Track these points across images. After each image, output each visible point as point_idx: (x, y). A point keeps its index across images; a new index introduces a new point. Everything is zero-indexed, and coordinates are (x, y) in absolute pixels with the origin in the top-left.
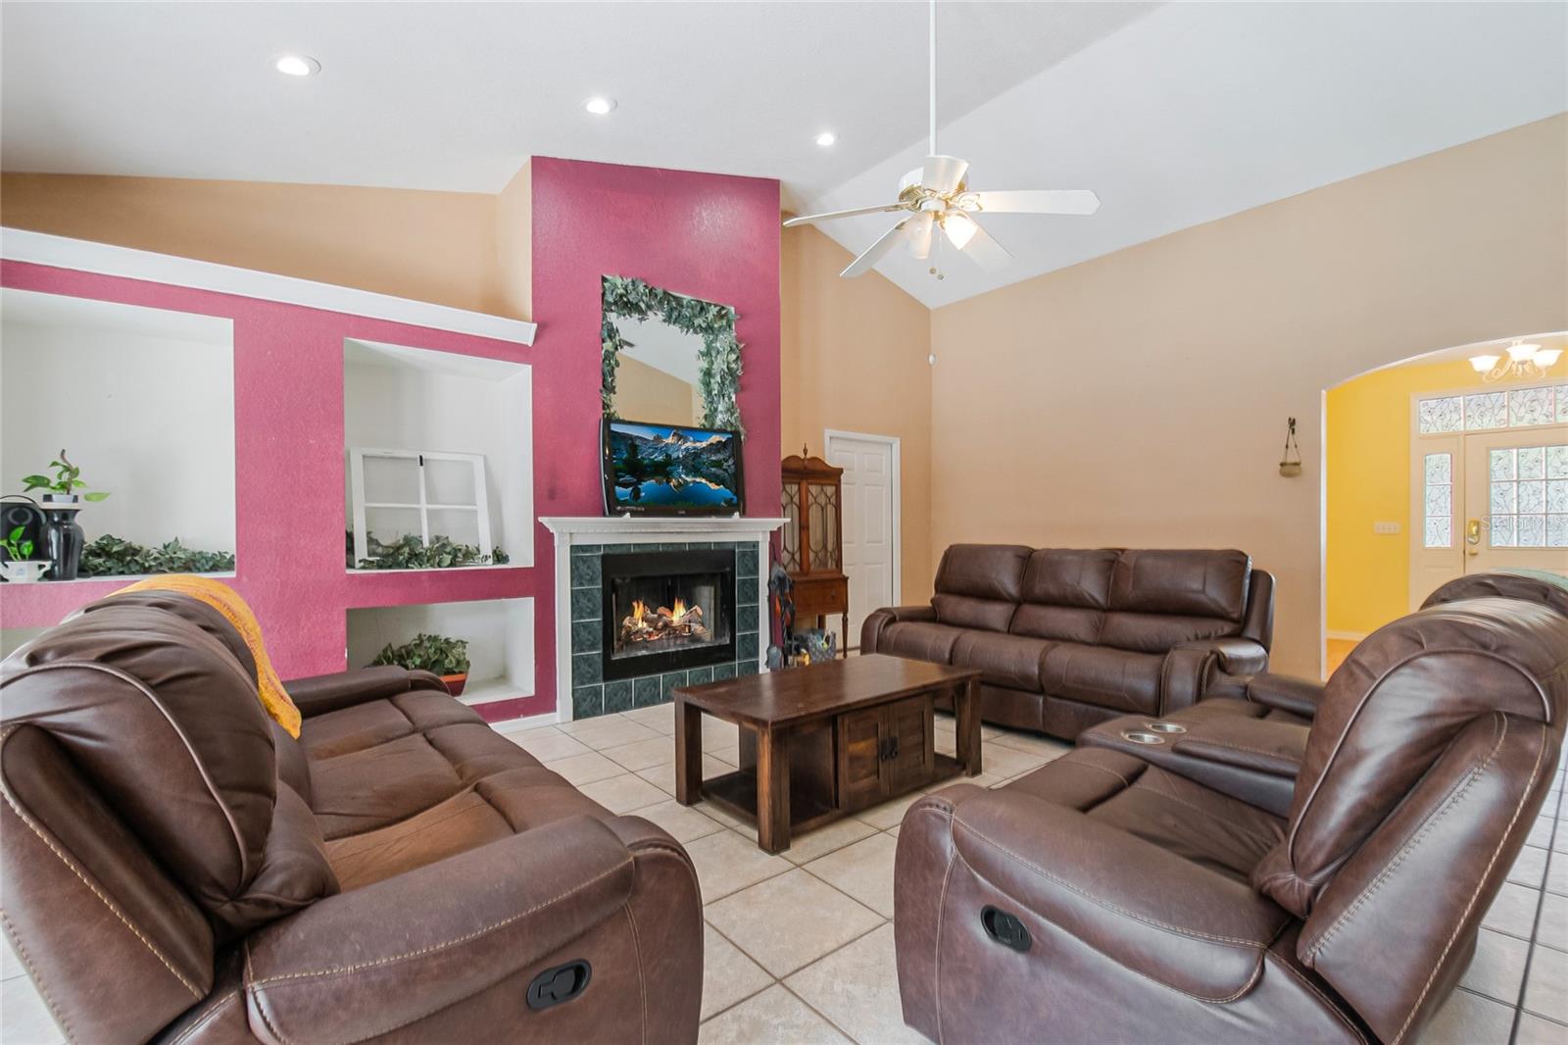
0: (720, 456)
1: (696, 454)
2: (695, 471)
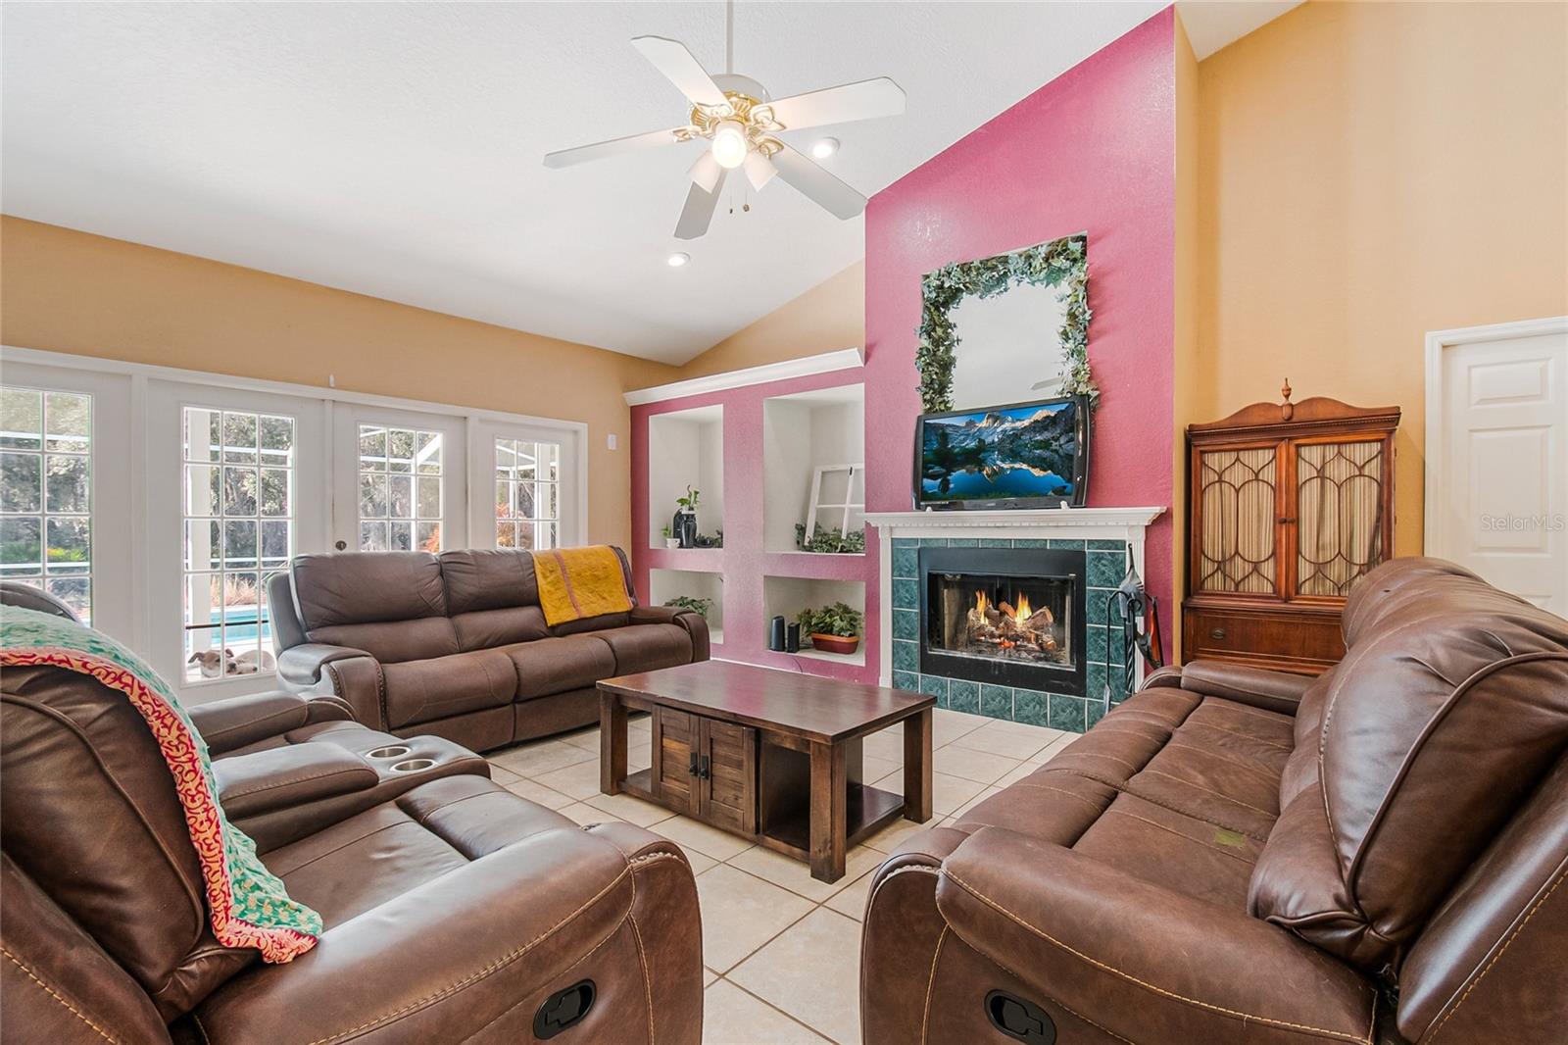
0: (1047, 435)
1: (1016, 435)
2: (1014, 455)
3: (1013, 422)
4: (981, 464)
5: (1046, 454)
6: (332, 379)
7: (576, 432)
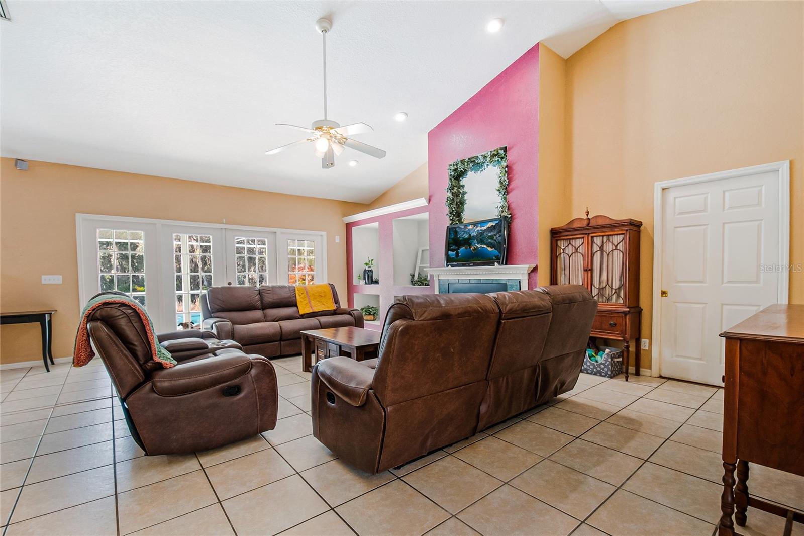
0: (493, 233)
1: (481, 233)
2: (481, 242)
3: (481, 227)
4: (470, 245)
5: (492, 241)
6: (224, 220)
7: (321, 236)
